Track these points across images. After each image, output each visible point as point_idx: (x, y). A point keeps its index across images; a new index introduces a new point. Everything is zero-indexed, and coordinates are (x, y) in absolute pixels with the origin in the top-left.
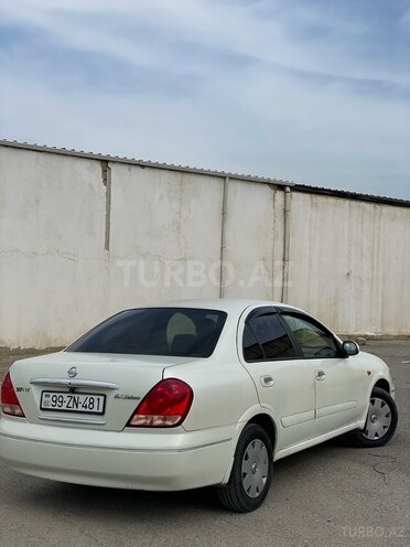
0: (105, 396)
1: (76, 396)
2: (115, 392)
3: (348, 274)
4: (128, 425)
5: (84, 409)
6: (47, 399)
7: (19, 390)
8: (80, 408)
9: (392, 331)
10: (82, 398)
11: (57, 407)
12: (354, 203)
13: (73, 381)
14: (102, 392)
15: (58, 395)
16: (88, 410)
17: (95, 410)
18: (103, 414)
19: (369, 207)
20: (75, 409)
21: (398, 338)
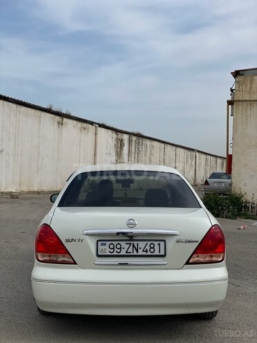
0: (165, 241)
1: (135, 243)
2: (176, 238)
3: (2, 151)
4: (188, 263)
5: (145, 253)
6: (103, 247)
7: (68, 241)
8: (140, 252)
9: (25, 189)
10: (142, 245)
11: (115, 253)
12: (6, 103)
13: (134, 231)
14: (161, 238)
15: (115, 243)
16: (149, 253)
17: (157, 253)
18: (164, 256)
19: (14, 106)
20: (135, 253)
21: (28, 193)
